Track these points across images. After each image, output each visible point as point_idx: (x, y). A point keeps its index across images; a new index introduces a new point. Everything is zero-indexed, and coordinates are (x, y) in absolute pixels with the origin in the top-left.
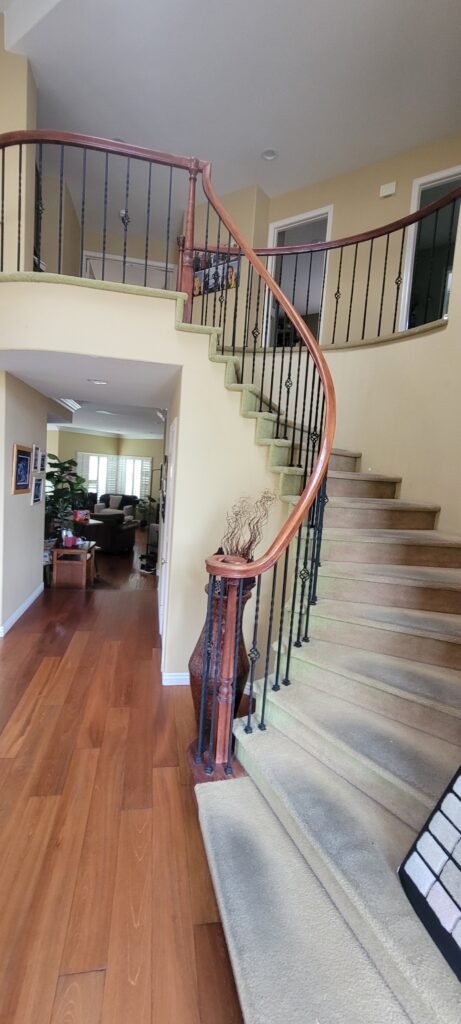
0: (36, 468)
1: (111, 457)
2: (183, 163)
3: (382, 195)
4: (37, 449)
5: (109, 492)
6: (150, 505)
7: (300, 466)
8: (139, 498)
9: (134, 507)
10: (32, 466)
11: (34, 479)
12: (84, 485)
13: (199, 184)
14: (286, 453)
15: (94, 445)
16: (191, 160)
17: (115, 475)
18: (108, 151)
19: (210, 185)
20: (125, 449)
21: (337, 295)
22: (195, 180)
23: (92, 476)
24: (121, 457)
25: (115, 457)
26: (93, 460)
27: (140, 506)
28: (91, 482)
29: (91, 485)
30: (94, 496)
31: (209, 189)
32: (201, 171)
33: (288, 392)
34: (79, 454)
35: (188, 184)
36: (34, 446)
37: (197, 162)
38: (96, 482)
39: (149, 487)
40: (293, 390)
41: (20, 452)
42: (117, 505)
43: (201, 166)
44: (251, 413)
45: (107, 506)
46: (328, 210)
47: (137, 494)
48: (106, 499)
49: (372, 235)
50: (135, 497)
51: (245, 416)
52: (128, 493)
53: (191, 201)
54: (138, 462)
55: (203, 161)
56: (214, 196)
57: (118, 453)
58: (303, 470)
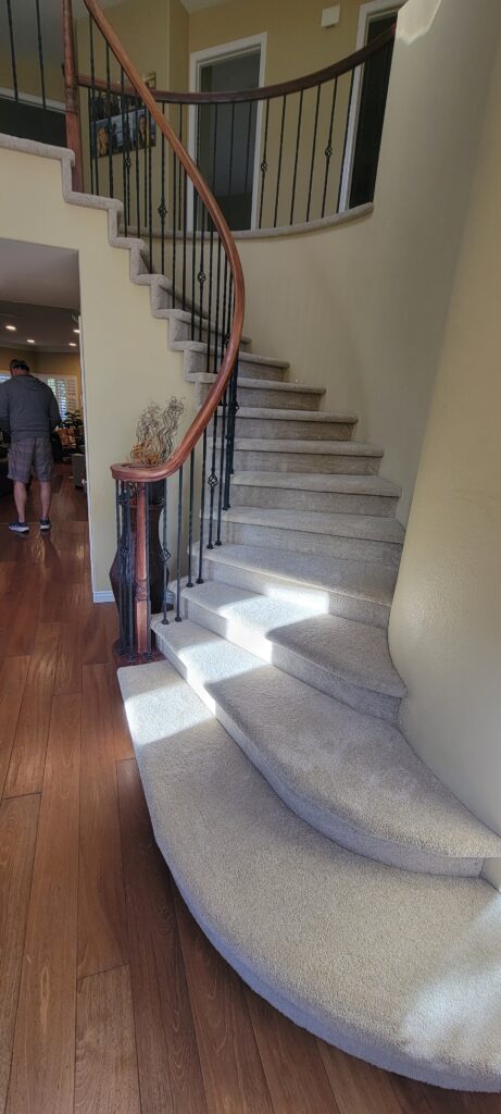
3: (325, 23)
7: (216, 373)
21: (263, 166)
33: (201, 287)
46: (261, 39)
49: (302, 85)
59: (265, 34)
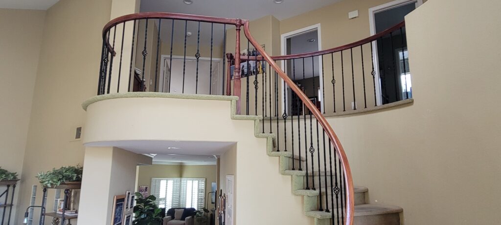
0: (127, 208)
1: (176, 179)
2: (232, 22)
3: (350, 18)
4: (129, 193)
5: (174, 206)
6: (204, 215)
7: (328, 211)
8: (196, 209)
9: (193, 217)
10: (125, 206)
11: (126, 216)
12: (156, 202)
13: (242, 32)
14: (316, 201)
15: (164, 173)
16: (236, 20)
17: (179, 193)
18: (187, 20)
19: (249, 33)
20: (185, 174)
21: (333, 82)
22: (240, 30)
23: (162, 195)
24: (183, 179)
25: (179, 179)
26: (163, 183)
27: (198, 216)
28: (161, 199)
29: (161, 202)
30: (164, 210)
31: (248, 34)
32: (243, 25)
33: (312, 156)
34: (154, 179)
35: (236, 33)
36: (127, 192)
37: (241, 21)
38: (165, 199)
39: (203, 201)
40: (315, 154)
41: (118, 201)
42: (180, 217)
43: (243, 23)
44: (287, 171)
45: (173, 218)
46: (318, 26)
47: (195, 207)
48: (172, 212)
49: (351, 46)
50: (194, 209)
51: (283, 174)
52: (188, 206)
53: (238, 42)
54: (196, 182)
55: (244, 20)
56: (252, 38)
57: (181, 176)
58: (330, 214)
59: (320, 24)
